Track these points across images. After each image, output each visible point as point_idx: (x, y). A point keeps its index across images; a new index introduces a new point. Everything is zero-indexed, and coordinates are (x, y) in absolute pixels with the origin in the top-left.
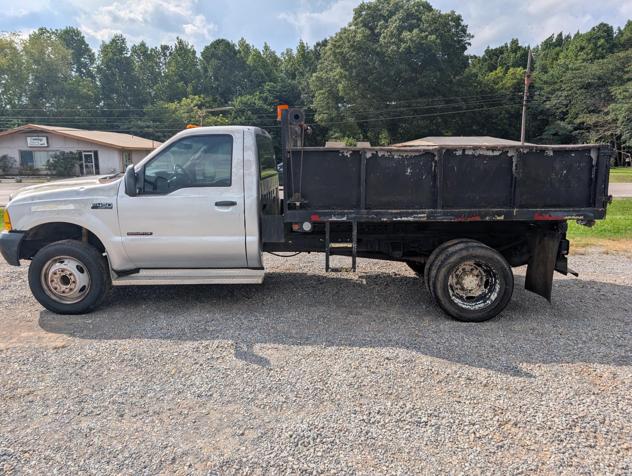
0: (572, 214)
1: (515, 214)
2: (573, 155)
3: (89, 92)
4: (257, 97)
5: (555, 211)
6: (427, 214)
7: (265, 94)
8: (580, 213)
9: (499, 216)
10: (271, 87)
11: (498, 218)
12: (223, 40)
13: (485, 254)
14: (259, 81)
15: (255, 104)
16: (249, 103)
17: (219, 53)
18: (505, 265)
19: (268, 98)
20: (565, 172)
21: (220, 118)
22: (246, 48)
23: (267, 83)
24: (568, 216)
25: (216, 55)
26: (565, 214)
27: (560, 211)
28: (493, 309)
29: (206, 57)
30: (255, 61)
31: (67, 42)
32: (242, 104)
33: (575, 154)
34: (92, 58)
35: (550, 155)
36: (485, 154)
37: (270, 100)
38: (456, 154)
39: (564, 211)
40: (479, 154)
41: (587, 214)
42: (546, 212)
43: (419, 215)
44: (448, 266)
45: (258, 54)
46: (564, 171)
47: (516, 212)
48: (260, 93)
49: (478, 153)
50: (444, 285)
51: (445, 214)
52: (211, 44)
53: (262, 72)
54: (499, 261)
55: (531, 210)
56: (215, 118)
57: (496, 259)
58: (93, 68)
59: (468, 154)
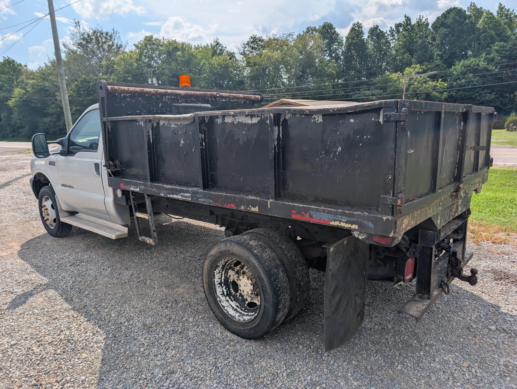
0: (341, 219)
1: (269, 207)
2: (352, 121)
3: (333, 71)
4: (483, 59)
5: (317, 210)
6: (190, 193)
7: (492, 55)
8: (352, 219)
9: (254, 207)
10: (501, 47)
11: (253, 209)
12: (455, 8)
13: (241, 254)
14: (487, 43)
15: (479, 66)
16: (472, 65)
17: (448, 21)
18: (262, 273)
19: (495, 59)
20: (340, 149)
21: (439, 82)
22: (478, 12)
23: (496, 43)
24: (335, 220)
25: (445, 23)
26: (331, 217)
27: (324, 211)
28: (254, 328)
29: (436, 27)
30: (486, 23)
31: (323, 35)
32: (464, 67)
33: (355, 120)
34: (340, 44)
35: (319, 122)
36: (244, 122)
37: (496, 60)
38: (217, 121)
39: (329, 212)
40: (239, 122)
41: (363, 222)
42: (306, 210)
43: (186, 194)
44: (210, 258)
45: (490, 16)
46: (338, 148)
47: (271, 203)
48: (487, 54)
49: (237, 120)
50: (209, 281)
51: (205, 196)
52: (442, 15)
53: (493, 33)
54: (255, 266)
55: (287, 203)
56: (434, 83)
57: (253, 263)
58: (340, 52)
59: (228, 122)
